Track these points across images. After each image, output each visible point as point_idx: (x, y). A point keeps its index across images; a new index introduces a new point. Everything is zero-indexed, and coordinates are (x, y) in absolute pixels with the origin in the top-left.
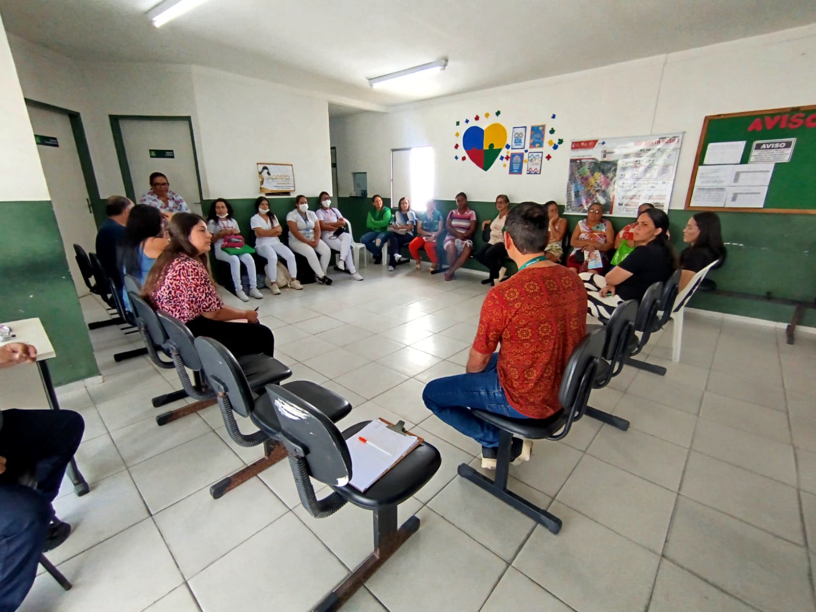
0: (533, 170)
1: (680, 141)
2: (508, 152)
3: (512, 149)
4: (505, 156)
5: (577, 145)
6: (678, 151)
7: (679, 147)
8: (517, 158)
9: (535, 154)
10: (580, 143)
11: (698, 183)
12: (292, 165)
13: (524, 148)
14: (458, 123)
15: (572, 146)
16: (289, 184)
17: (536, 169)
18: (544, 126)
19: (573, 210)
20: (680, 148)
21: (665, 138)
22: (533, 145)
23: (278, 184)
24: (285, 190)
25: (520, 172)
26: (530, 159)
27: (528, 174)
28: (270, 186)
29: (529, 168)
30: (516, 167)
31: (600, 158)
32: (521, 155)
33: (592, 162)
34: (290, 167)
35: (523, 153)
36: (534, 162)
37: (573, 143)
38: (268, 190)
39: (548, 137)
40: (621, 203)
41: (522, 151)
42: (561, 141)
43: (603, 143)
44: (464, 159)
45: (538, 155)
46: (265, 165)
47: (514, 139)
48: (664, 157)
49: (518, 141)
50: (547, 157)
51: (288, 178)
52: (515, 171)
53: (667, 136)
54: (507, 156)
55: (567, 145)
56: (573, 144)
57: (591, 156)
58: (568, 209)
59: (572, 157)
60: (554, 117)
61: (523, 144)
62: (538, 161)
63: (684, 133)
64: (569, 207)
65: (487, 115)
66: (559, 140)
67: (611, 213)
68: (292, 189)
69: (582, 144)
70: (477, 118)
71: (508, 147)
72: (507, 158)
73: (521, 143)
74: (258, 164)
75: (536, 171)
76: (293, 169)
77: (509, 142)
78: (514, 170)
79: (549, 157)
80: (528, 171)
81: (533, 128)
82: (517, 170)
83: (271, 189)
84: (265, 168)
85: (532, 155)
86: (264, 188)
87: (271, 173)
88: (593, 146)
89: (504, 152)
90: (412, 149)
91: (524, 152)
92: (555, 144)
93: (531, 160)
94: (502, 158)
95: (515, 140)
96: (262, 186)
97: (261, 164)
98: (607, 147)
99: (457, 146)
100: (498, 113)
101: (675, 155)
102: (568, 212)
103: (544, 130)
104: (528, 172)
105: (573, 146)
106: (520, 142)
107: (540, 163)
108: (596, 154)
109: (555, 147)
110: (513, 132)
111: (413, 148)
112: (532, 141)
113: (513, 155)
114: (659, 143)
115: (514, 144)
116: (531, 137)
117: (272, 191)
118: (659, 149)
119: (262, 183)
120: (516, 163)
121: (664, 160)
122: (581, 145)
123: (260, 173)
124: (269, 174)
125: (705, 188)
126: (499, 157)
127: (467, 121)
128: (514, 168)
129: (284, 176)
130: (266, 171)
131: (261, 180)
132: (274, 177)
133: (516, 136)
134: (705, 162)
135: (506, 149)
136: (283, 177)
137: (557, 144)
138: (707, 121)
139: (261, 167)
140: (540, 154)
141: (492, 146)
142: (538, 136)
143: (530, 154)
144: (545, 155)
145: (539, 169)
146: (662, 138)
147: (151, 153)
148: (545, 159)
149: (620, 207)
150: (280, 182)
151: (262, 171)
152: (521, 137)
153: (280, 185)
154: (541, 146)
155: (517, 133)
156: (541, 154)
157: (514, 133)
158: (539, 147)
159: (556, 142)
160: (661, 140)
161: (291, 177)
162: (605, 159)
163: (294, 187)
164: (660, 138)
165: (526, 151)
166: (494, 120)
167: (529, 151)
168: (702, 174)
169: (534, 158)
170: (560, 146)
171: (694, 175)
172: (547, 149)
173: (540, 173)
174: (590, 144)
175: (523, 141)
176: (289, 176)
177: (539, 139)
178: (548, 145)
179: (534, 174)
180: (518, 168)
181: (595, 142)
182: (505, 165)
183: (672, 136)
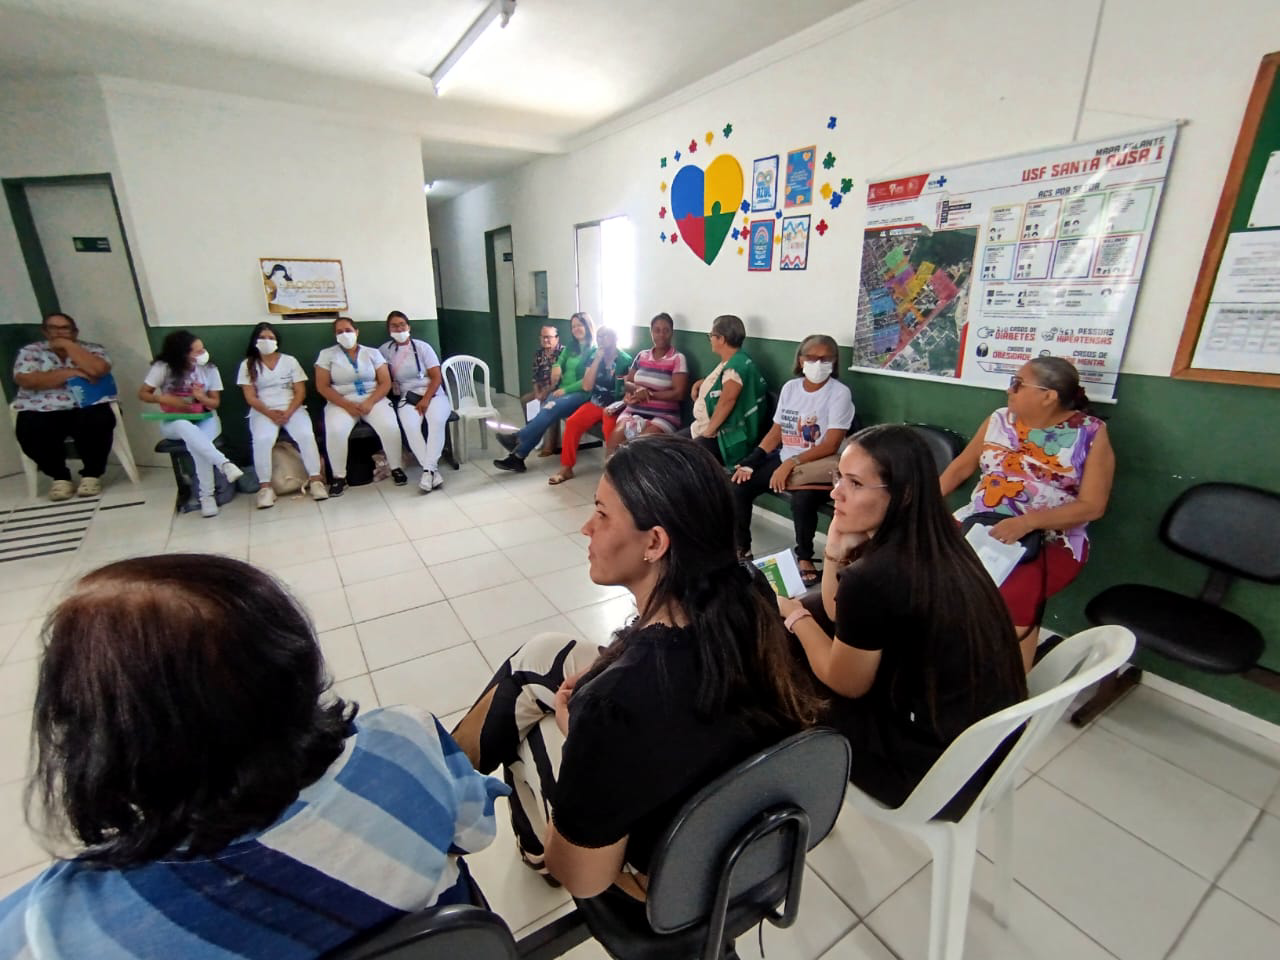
0: (792, 260)
1: (1166, 154)
2: (746, 220)
3: (753, 211)
4: (741, 230)
5: (881, 193)
6: (1159, 187)
7: (1163, 173)
8: (763, 232)
9: (796, 222)
10: (885, 185)
11: (1225, 289)
12: (339, 261)
13: (774, 208)
14: (664, 162)
15: (869, 196)
16: (336, 296)
17: (797, 257)
18: (812, 151)
19: (871, 361)
20: (1167, 179)
21: (1117, 148)
22: (791, 200)
23: (310, 297)
24: (325, 307)
25: (767, 267)
26: (785, 233)
27: (782, 269)
28: (293, 301)
29: (784, 256)
30: (760, 254)
31: (932, 225)
32: (770, 225)
33: (914, 235)
34: (337, 263)
35: (774, 221)
36: (793, 241)
37: (871, 187)
38: (286, 308)
39: (821, 176)
40: (983, 347)
41: (771, 215)
42: (847, 185)
43: (942, 181)
44: (674, 238)
45: (801, 223)
46: (279, 263)
47: (756, 187)
48: (1113, 210)
49: (763, 192)
50: (818, 228)
51: (331, 285)
52: (759, 263)
53: (1121, 143)
54: (745, 228)
55: (860, 192)
56: (873, 190)
57: (912, 218)
58: (860, 357)
59: (870, 223)
60: (832, 123)
61: (772, 199)
62: (801, 239)
63: (1181, 126)
64: (862, 354)
65: (710, 137)
66: (844, 181)
67: (958, 375)
68: (343, 306)
69: (893, 187)
70: (693, 147)
71: (745, 207)
72: (745, 233)
73: (770, 196)
74: (262, 260)
75: (797, 261)
76: (342, 269)
77: (747, 196)
78: (757, 261)
79: (822, 227)
80: (782, 262)
81: (791, 157)
82: (762, 261)
83: (294, 308)
84: (278, 268)
85: (790, 224)
86: (277, 306)
87: (293, 278)
88: (917, 192)
89: (739, 222)
90: (602, 223)
91: (774, 217)
92: (835, 193)
93: (789, 237)
94: (735, 235)
95: (759, 190)
96: (272, 302)
97: (269, 260)
98: (953, 192)
99: (663, 213)
100: (728, 131)
101: (1146, 201)
102: (861, 366)
103: (812, 159)
104: (783, 266)
105: (873, 196)
106: (767, 194)
107: (805, 241)
108: (923, 212)
109: (836, 201)
110: (754, 172)
111: (603, 220)
112: (790, 189)
113: (756, 225)
114: (1097, 166)
115: (756, 200)
116: (788, 181)
117: (297, 310)
118: (1096, 186)
119: (273, 295)
120: (761, 245)
121: (1112, 219)
122: (888, 191)
123: (269, 277)
124: (287, 278)
125: (1249, 307)
126: (731, 232)
127: (678, 156)
128: (757, 257)
129: (324, 282)
130: (280, 274)
131: (269, 291)
132: (300, 285)
133: (760, 180)
134: (1255, 219)
135: (742, 212)
136: (321, 285)
137: (838, 191)
138: (1273, 69)
139: (269, 267)
140: (805, 221)
141: (717, 206)
142: (800, 175)
143: (787, 221)
144: (815, 222)
145: (803, 259)
146: (1106, 151)
147: (75, 245)
148: (814, 233)
149: (981, 359)
150: (315, 294)
151: (273, 274)
152: (768, 182)
153: (314, 299)
154: (807, 201)
155: (761, 173)
156: (807, 219)
157: (756, 174)
158: (803, 203)
159: (837, 188)
160: (1104, 157)
161: (339, 284)
162: (945, 227)
163: (346, 302)
164: (1099, 152)
165: (779, 215)
166: (722, 146)
167: (784, 215)
168: (1239, 261)
169: (793, 230)
170: (846, 198)
171: (1212, 266)
172: (820, 208)
173: (805, 269)
174: (910, 187)
175: (772, 191)
176: (333, 282)
177: (803, 183)
178: (821, 196)
179: (794, 269)
180: (763, 257)
181: (922, 179)
182: (741, 251)
183: (1138, 140)
